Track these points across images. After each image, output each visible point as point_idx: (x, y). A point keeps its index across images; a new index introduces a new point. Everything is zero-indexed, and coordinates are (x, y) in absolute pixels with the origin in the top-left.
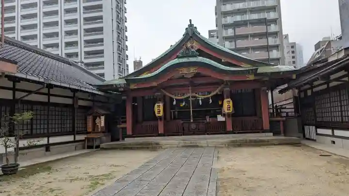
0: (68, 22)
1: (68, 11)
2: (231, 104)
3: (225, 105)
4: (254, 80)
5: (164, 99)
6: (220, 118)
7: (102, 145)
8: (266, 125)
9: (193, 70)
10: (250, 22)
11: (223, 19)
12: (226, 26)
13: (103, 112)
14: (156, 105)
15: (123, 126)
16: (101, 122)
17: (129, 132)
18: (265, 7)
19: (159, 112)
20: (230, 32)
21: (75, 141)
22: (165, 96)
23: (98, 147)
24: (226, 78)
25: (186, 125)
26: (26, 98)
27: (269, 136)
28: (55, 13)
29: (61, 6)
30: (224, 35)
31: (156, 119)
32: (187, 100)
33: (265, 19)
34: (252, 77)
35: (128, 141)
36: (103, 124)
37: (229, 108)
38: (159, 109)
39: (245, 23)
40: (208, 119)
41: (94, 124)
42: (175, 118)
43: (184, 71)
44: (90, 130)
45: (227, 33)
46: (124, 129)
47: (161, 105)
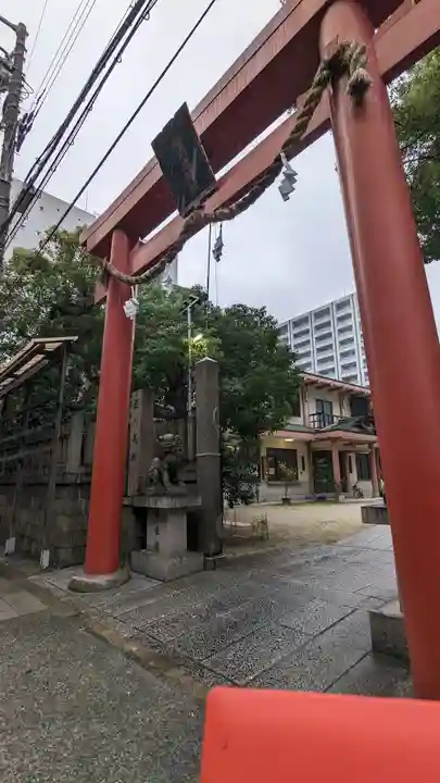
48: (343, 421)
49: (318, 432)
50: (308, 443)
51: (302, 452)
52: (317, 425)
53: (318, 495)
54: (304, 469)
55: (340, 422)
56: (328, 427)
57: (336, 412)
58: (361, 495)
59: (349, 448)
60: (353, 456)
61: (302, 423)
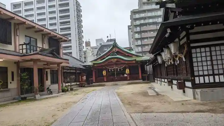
0: (50, 13)
1: (50, 7)
2: (128, 71)
3: (127, 71)
4: (135, 63)
5: (106, 69)
6: (125, 75)
7: (86, 86)
8: (140, 77)
9: (115, 60)
10: (149, 24)
11: (134, 22)
12: (136, 26)
13: (85, 74)
14: (104, 71)
15: (92, 79)
16: (85, 78)
17: (94, 81)
18: (156, 16)
19: (104, 74)
20: (138, 29)
21: (77, 85)
22: (106, 68)
23: (84, 86)
24: (126, 62)
25: (114, 78)
26: (67, 71)
27: (141, 81)
28: (44, 8)
29: (46, 4)
30: (135, 31)
31: (103, 76)
32: (114, 69)
33: (156, 22)
34: (134, 62)
35: (94, 84)
36: (85, 79)
37: (128, 72)
38: (104, 73)
39: (145, 24)
40: (121, 76)
41: (82, 79)
42: (110, 76)
43: (113, 60)
44: (80, 81)
45: (136, 30)
46: (92, 80)
47: (105, 71)
48: (43, 50)
49: (24, 55)
50: (17, 63)
51: (12, 69)
52: (24, 51)
53: (22, 96)
54: (13, 80)
55: (41, 51)
56: (32, 53)
57: (40, 45)
58: (51, 93)
59: (46, 66)
60: (49, 71)
61: (14, 50)
